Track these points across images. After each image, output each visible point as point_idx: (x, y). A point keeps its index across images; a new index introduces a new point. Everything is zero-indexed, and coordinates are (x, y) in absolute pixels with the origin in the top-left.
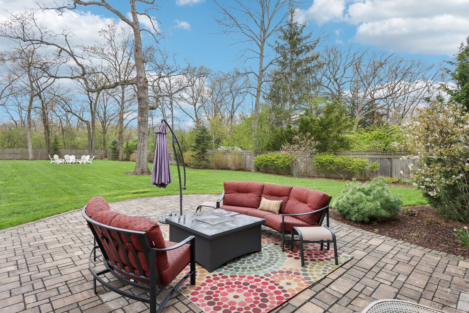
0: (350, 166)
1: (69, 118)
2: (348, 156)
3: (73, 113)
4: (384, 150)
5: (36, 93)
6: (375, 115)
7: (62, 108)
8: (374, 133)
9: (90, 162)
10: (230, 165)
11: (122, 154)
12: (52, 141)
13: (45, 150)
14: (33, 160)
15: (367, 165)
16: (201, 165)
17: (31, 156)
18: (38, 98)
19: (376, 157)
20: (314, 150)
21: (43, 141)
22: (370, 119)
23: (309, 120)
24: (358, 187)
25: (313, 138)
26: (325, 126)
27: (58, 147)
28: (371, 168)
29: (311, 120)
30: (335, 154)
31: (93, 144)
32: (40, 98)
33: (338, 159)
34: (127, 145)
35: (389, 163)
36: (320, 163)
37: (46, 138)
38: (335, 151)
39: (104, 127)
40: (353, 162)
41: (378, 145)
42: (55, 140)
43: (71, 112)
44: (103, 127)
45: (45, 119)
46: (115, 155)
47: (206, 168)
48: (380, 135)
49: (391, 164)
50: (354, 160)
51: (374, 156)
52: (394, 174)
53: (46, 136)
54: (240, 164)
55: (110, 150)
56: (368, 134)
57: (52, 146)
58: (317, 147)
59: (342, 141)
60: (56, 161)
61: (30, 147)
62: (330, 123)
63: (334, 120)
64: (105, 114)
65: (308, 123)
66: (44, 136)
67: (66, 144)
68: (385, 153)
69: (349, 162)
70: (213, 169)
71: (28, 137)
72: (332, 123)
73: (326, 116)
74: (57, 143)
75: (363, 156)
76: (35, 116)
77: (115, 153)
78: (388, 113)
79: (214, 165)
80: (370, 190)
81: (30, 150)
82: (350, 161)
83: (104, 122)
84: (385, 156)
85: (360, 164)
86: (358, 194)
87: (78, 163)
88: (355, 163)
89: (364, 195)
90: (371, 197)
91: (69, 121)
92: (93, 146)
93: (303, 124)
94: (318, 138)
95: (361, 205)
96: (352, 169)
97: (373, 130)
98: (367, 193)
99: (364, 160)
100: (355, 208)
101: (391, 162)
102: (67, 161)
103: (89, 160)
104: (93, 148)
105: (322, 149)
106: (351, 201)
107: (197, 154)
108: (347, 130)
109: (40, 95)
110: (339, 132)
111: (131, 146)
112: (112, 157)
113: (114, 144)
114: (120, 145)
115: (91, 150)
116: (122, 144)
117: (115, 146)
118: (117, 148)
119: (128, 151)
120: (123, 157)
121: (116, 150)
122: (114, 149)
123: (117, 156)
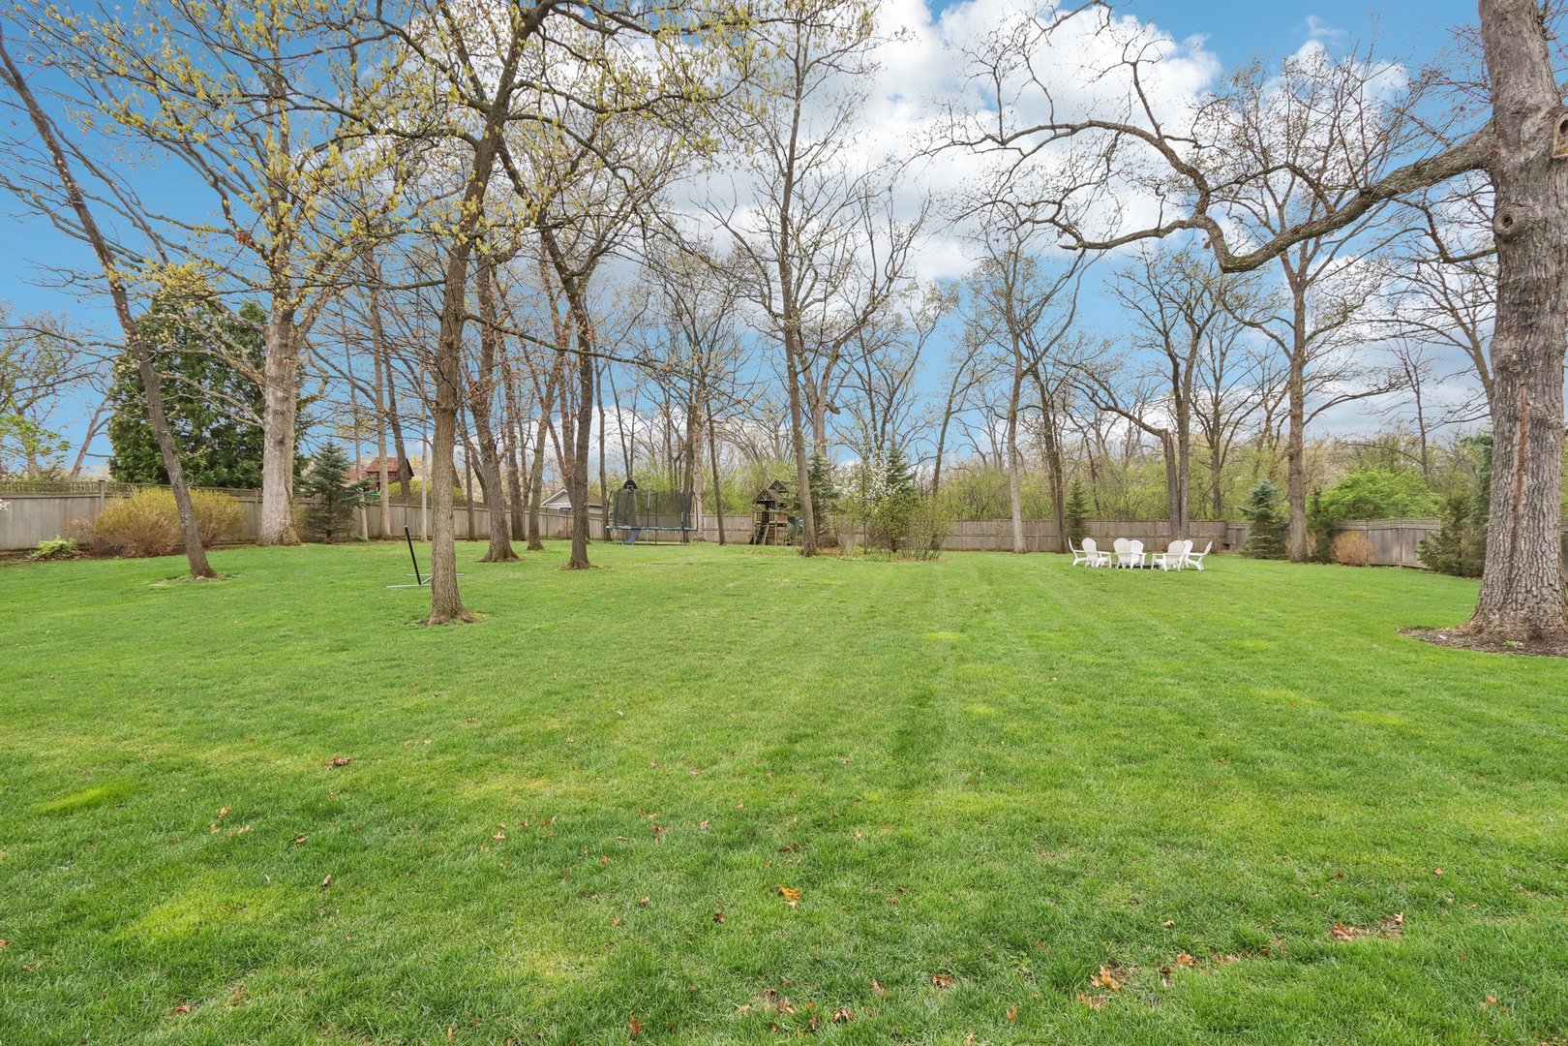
1: (1103, 433)
3: (1121, 412)
5: (1025, 366)
7: (1091, 399)
9: (1198, 565)
11: (1299, 538)
12: (1068, 498)
13: (1049, 526)
14: (1023, 552)
17: (1019, 543)
18: (1031, 378)
21: (1047, 501)
27: (1083, 515)
31: (1184, 504)
32: (1037, 377)
34: (1316, 502)
37: (1053, 489)
39: (1213, 445)
42: (1076, 496)
43: (1115, 409)
44: (1212, 447)
45: (1050, 437)
46: (1265, 540)
53: (1052, 482)
55: (1246, 525)
57: (1066, 512)
60: (1089, 558)
61: (1017, 516)
64: (1216, 403)
66: (1048, 484)
67: (1101, 506)
71: (1013, 489)
74: (1079, 504)
76: (1024, 438)
77: (1265, 531)
81: (1017, 525)
83: (1213, 431)
87: (1157, 566)
91: (1104, 442)
92: (1184, 511)
102: (1122, 560)
103: (1190, 557)
104: (1184, 517)
109: (1037, 370)
111: (1332, 504)
112: (1254, 548)
113: (1261, 501)
114: (1294, 502)
115: (1177, 522)
116: (1301, 497)
117: (1267, 506)
118: (1274, 514)
119: (1321, 523)
120: (1304, 546)
121: (1273, 524)
122: (1264, 518)
123: (1277, 542)
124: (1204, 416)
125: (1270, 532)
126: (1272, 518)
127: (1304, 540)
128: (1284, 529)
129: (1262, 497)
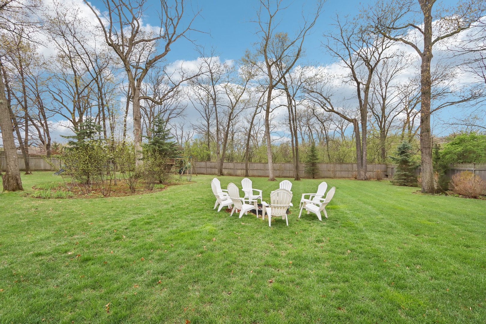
11: (427, 175)
27: (316, 161)
31: (364, 155)
42: (312, 152)
43: (332, 111)
44: (380, 128)
46: (405, 175)
55: (395, 165)
67: (330, 156)
74: (314, 156)
77: (405, 170)
92: (364, 159)
104: (364, 162)
111: (446, 154)
112: (399, 179)
113: (403, 153)
114: (424, 151)
115: (360, 164)
116: (429, 148)
117: (407, 156)
118: (410, 160)
119: (440, 165)
120: (432, 182)
121: (409, 166)
122: (405, 162)
123: (412, 176)
124: (377, 116)
125: (408, 170)
126: (409, 162)
127: (432, 178)
128: (417, 169)
129: (403, 151)
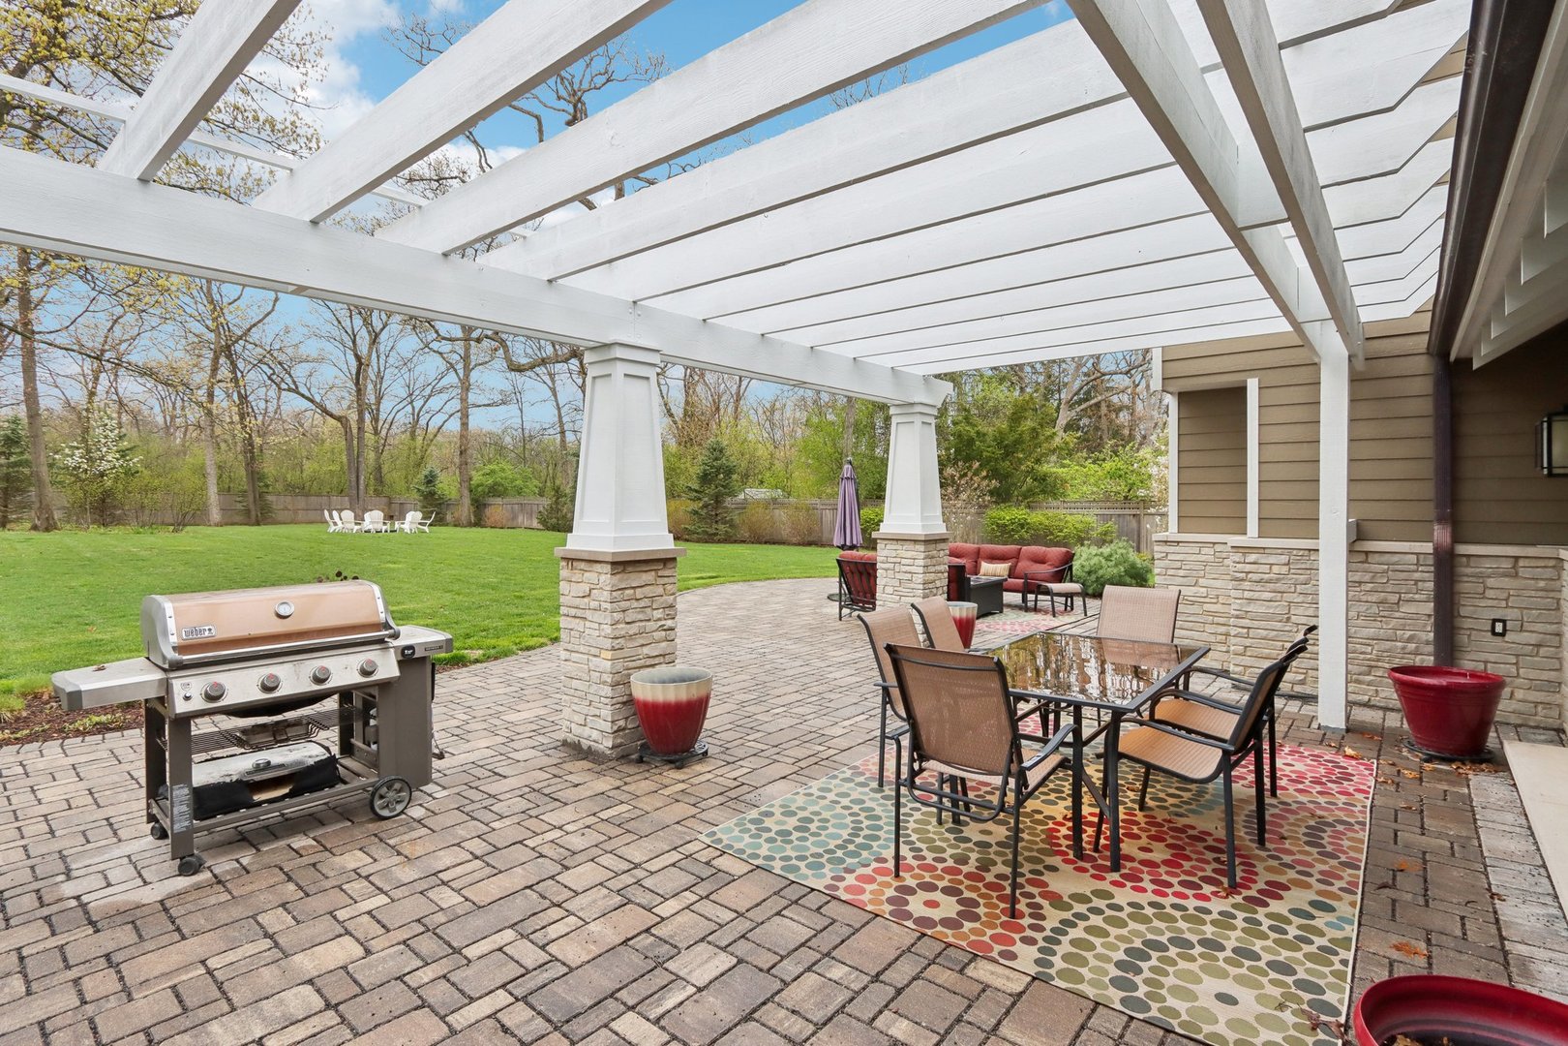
0: (1061, 531)
2: (1056, 511)
4: (1126, 498)
6: (1104, 409)
8: (1108, 465)
9: (426, 529)
10: (785, 532)
11: (466, 510)
14: (220, 525)
15: (1093, 529)
16: (716, 534)
17: (216, 515)
19: (1111, 512)
20: (987, 498)
22: (1090, 417)
23: (973, 434)
24: (1094, 552)
25: (984, 473)
26: (1009, 448)
27: (264, 489)
28: (1101, 534)
29: (978, 433)
30: (1029, 507)
31: (362, 481)
33: (1036, 517)
35: (1134, 524)
36: (998, 525)
37: (247, 464)
38: (1029, 499)
39: (378, 433)
40: (1066, 522)
41: (1114, 489)
44: (375, 434)
47: (728, 540)
48: (1120, 469)
49: (1139, 527)
50: (1069, 518)
51: (1107, 512)
52: (1143, 546)
53: (247, 459)
54: (810, 531)
56: (1095, 467)
58: (991, 493)
59: (1044, 480)
61: (213, 490)
62: (1018, 442)
63: (1026, 437)
65: (971, 442)
68: (1127, 505)
69: (1057, 523)
70: (744, 542)
71: (208, 463)
72: (1023, 442)
73: (1011, 427)
75: (1085, 511)
77: (431, 505)
78: (1134, 403)
79: (747, 535)
80: (1111, 555)
81: (213, 498)
82: (1060, 520)
84: (1127, 512)
85: (1080, 526)
86: (1095, 560)
88: (1070, 525)
89: (1103, 561)
90: (1113, 563)
92: (361, 488)
93: (961, 442)
94: (994, 474)
95: (1101, 572)
96: (1065, 536)
97: (1104, 460)
98: (1108, 558)
99: (1088, 519)
100: (1093, 577)
101: (1139, 522)
103: (420, 524)
104: (362, 493)
105: (1001, 496)
106: (1087, 569)
107: (702, 508)
108: (1054, 458)
110: (1038, 461)
113: (430, 482)
115: (355, 497)
117: (434, 486)
118: (439, 492)
121: (437, 500)
122: (432, 495)
125: (435, 505)
126: (437, 495)
127: (470, 512)
129: (430, 479)
